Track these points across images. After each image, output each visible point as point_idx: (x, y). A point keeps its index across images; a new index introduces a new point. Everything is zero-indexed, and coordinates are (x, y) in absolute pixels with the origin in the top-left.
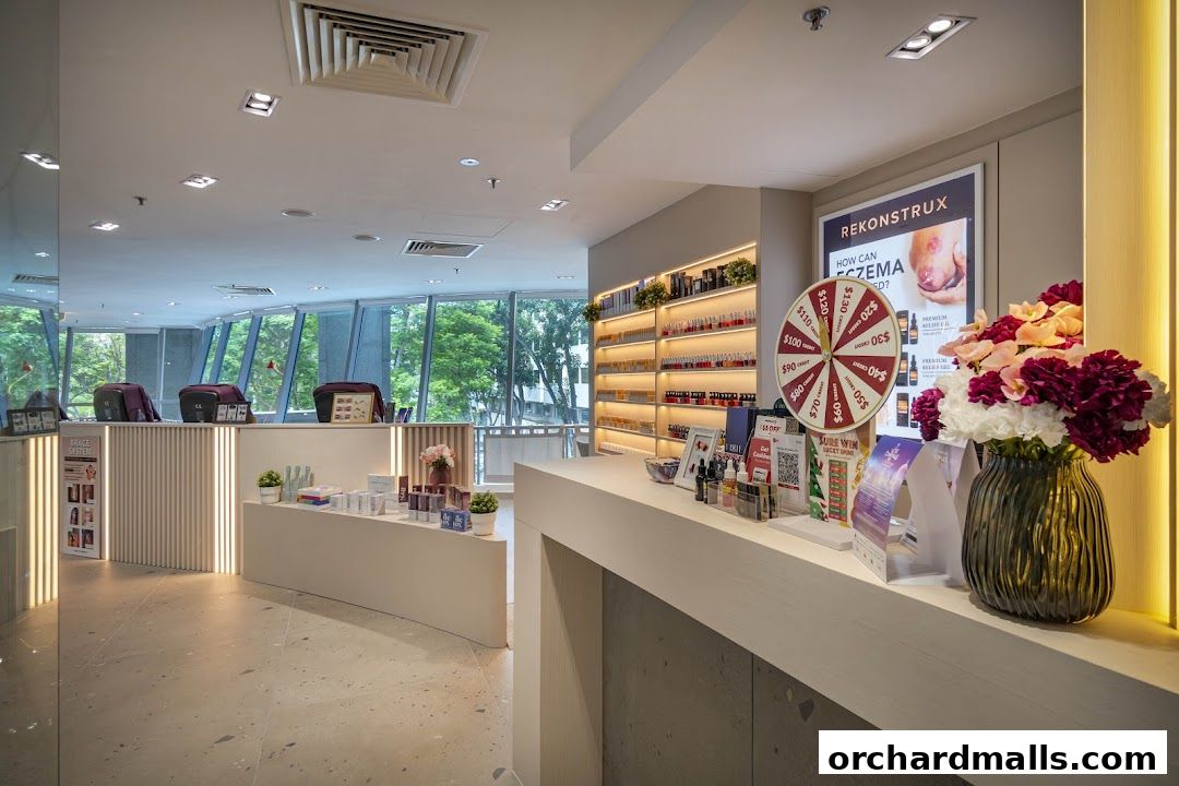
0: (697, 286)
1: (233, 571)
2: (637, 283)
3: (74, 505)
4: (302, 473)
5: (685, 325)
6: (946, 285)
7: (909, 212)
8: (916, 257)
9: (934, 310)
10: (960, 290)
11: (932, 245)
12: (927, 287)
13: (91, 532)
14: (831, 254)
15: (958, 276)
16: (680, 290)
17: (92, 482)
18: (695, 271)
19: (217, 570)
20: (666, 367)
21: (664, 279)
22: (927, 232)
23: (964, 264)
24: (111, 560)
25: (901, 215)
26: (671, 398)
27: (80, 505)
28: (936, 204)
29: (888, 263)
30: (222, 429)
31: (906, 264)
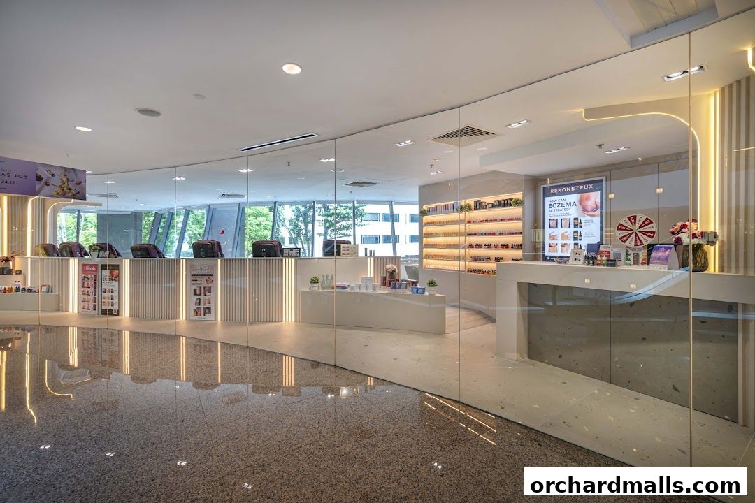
0: (491, 205)
1: (293, 321)
2: (453, 202)
3: (198, 297)
4: (329, 278)
5: (481, 219)
6: (592, 211)
7: (579, 188)
8: (581, 202)
9: (588, 218)
10: (598, 212)
11: (588, 198)
12: (585, 210)
13: (209, 309)
14: (546, 198)
15: (597, 208)
16: (479, 206)
17: (210, 285)
18: (489, 200)
19: (284, 320)
20: (470, 235)
21: (471, 202)
22: (586, 195)
23: (599, 205)
24: (222, 320)
25: (575, 188)
26: (471, 246)
27: (202, 297)
28: (589, 186)
29: (570, 203)
30: (287, 260)
31: (577, 203)
